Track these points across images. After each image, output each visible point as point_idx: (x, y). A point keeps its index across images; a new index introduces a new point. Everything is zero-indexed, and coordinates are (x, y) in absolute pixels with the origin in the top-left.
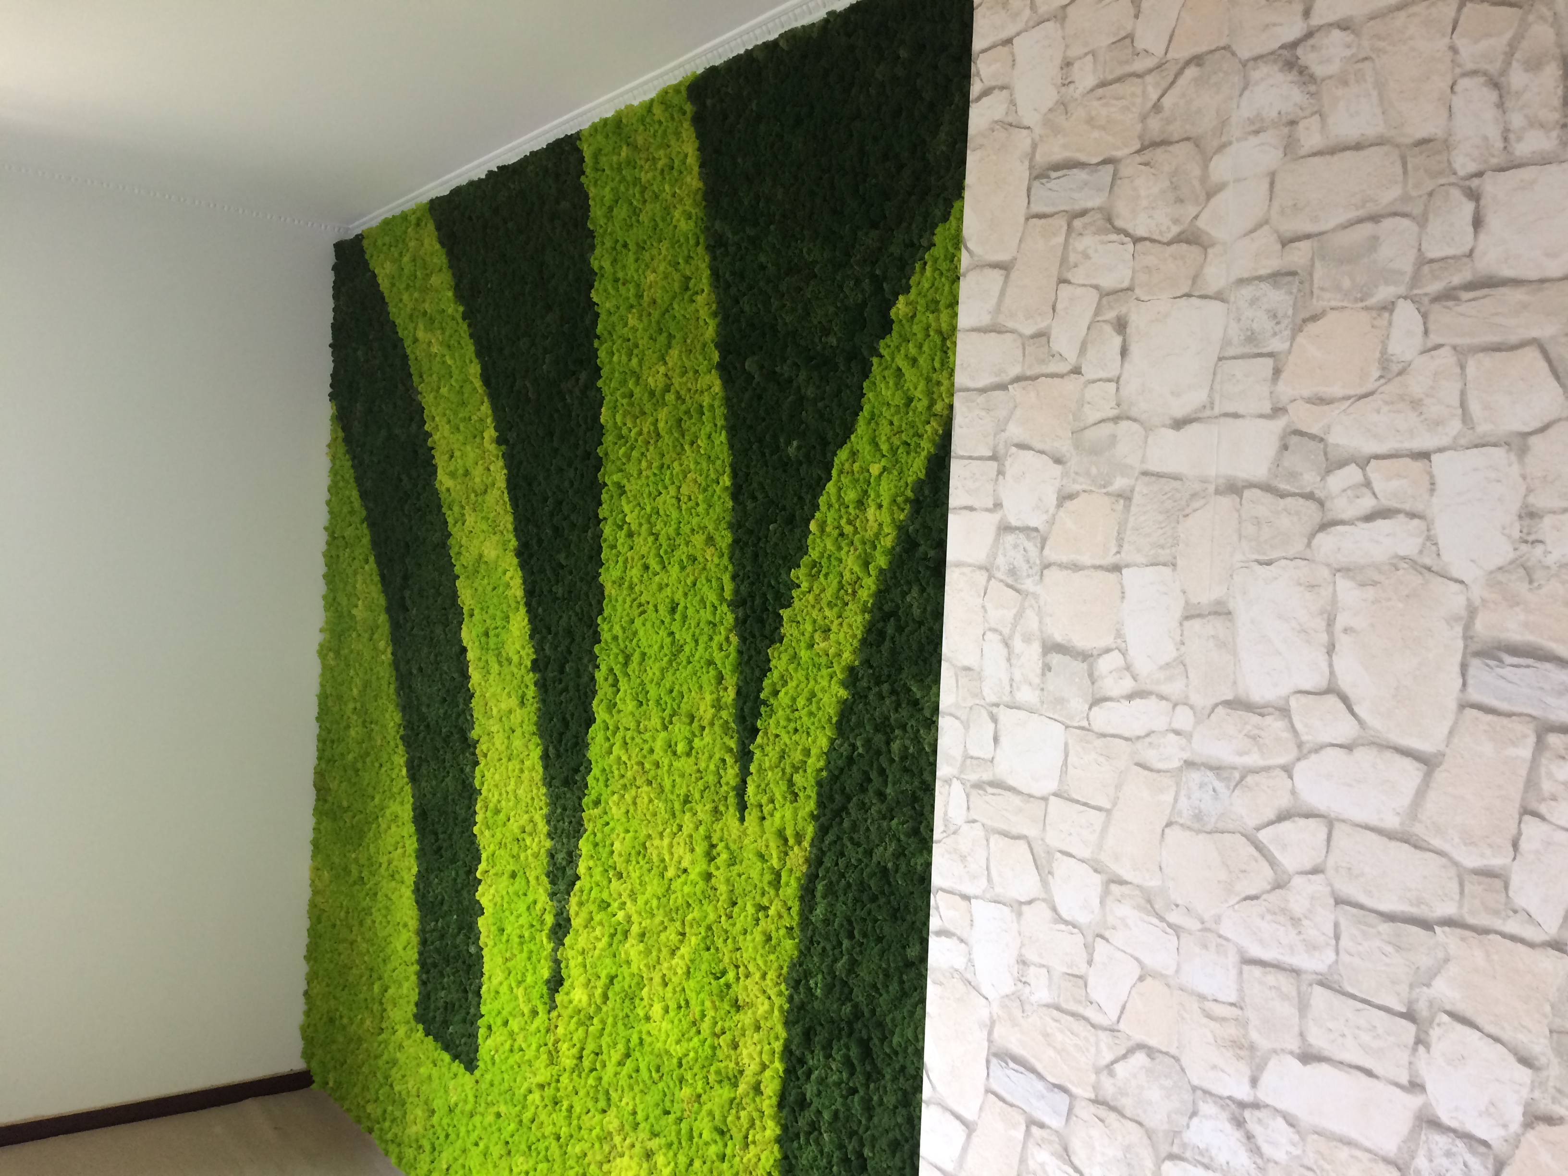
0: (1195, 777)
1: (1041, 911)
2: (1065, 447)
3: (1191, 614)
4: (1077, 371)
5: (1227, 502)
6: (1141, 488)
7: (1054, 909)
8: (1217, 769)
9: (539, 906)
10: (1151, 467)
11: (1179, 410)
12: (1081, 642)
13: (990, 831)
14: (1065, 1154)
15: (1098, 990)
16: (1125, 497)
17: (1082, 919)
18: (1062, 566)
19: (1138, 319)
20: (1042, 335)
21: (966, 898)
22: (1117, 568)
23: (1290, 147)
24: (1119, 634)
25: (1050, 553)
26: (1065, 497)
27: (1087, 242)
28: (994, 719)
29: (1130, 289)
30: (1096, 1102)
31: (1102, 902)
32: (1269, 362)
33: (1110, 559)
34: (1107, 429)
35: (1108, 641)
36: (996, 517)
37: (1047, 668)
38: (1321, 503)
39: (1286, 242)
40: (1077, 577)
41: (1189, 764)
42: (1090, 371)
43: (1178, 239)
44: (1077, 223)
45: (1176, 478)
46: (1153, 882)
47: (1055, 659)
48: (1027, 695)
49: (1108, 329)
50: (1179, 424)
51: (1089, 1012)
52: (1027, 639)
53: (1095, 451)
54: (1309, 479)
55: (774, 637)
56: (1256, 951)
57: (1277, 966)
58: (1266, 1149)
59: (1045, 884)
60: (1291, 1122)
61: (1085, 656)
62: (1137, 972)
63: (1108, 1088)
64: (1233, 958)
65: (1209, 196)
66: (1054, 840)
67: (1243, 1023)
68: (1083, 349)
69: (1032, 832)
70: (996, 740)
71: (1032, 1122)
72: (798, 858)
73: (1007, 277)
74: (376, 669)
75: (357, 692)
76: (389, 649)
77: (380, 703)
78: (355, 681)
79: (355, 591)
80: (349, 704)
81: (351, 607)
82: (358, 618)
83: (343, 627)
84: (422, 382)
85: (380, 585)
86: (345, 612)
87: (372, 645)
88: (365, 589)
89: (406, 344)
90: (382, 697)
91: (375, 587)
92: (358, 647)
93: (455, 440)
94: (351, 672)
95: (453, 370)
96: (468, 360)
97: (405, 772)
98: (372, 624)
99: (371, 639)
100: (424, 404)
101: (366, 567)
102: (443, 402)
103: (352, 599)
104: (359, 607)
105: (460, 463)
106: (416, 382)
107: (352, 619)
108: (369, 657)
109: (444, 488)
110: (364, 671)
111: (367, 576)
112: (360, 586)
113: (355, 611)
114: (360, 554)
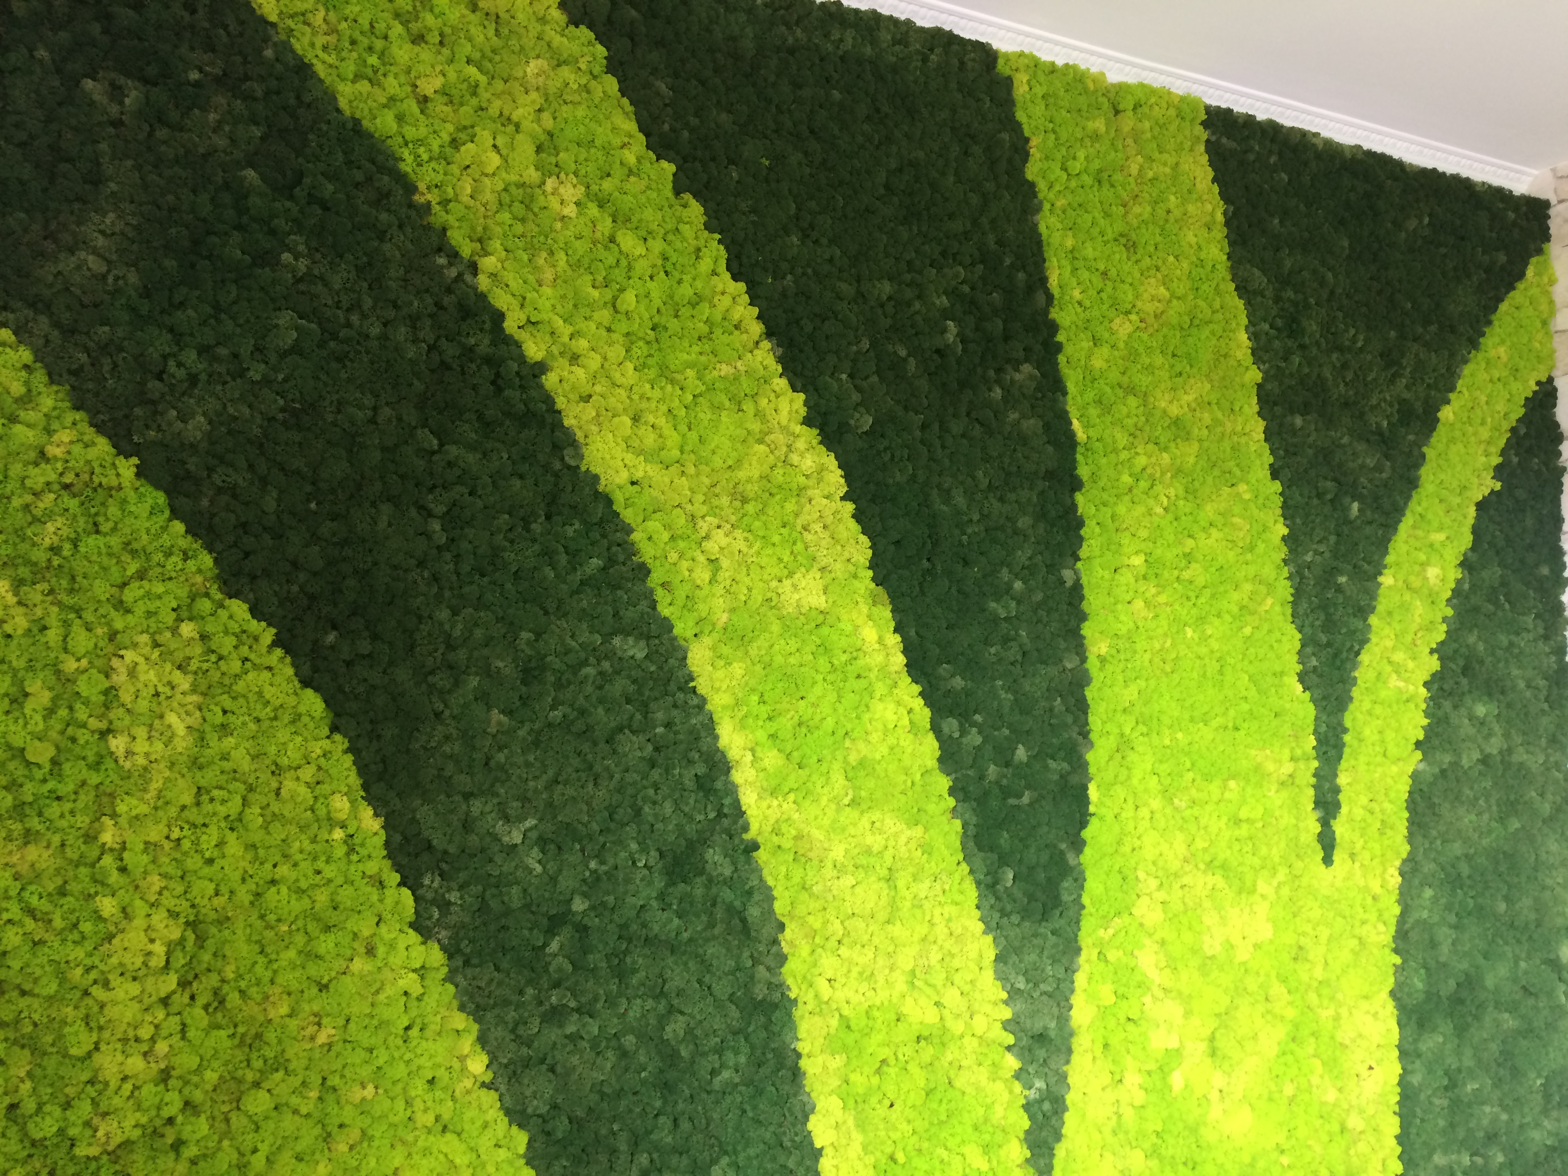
55: (1349, 679)
74: (283, 870)
75: (159, 949)
76: (367, 813)
77: (326, 944)
78: (139, 922)
79: (111, 693)
80: (97, 992)
81: (83, 736)
82: (141, 761)
83: (29, 791)
84: (487, 254)
85: (290, 671)
86: (42, 753)
87: (254, 815)
88: (184, 682)
89: (406, 154)
90: (328, 929)
91: (267, 675)
92: (155, 833)
93: (657, 394)
94: (108, 906)
95: (642, 267)
96: (705, 265)
97: (478, 1064)
98: (245, 765)
99: (245, 802)
100: (501, 300)
101: (187, 629)
102: (604, 315)
103: (82, 714)
104: (141, 732)
105: (673, 438)
106: (466, 249)
107: (96, 766)
108: (234, 847)
109: (623, 477)
110: (203, 888)
111: (198, 649)
112: (149, 676)
113: (117, 744)
114: (148, 595)
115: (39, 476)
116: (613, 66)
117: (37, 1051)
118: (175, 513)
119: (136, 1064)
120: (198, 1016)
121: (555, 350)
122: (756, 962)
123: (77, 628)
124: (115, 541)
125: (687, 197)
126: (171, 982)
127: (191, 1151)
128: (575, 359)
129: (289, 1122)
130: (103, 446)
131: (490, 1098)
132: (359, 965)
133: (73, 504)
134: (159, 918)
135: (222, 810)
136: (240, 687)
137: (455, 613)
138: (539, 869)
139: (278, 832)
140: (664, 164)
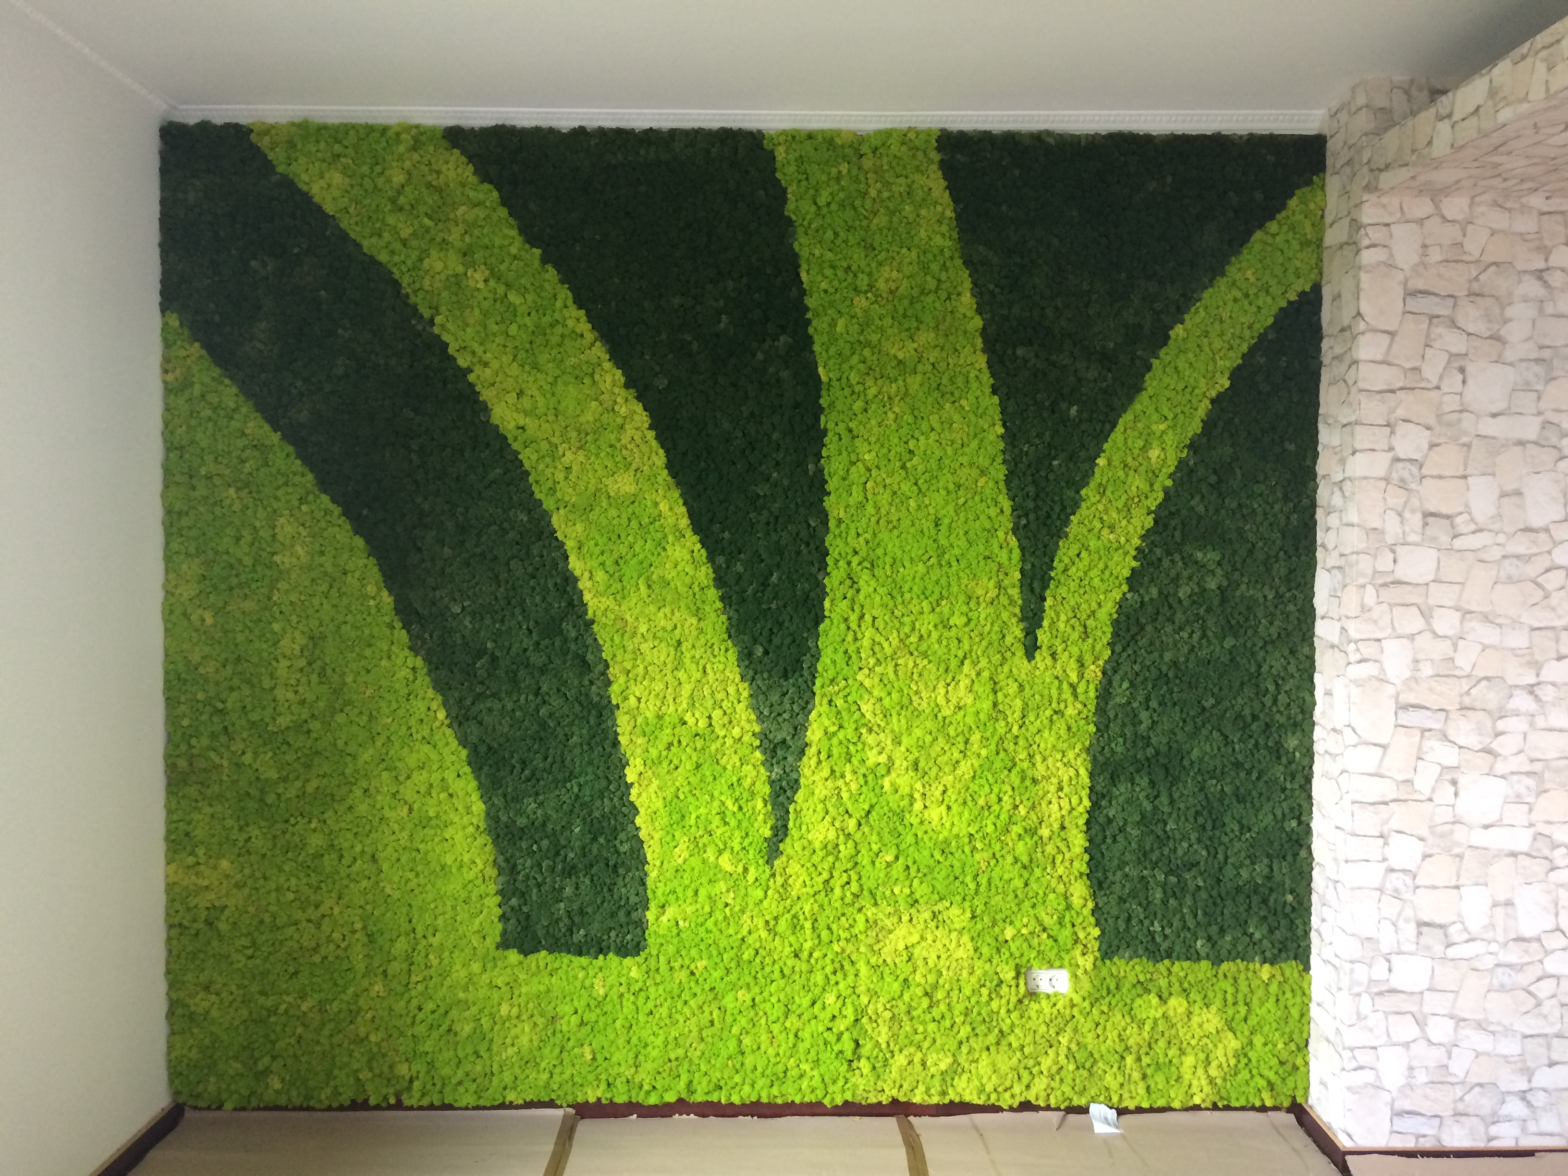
0: (1507, 562)
1: (1428, 635)
2: (1432, 422)
3: (1503, 495)
4: (1438, 388)
5: (1518, 449)
6: (1476, 442)
7: (1434, 633)
8: (1518, 557)
9: (747, 783)
10: (1483, 432)
11: (1494, 409)
12: (1444, 510)
13: (1391, 606)
14: (1445, 737)
15: (1460, 661)
16: (1468, 446)
17: (1450, 633)
18: (1432, 477)
19: (1470, 369)
20: (1416, 369)
21: (1379, 640)
22: (1465, 477)
23: (1541, 310)
24: (1467, 506)
25: (1425, 471)
26: (1432, 446)
27: (1440, 330)
28: (1394, 552)
29: (1466, 355)
30: (1462, 709)
31: (1461, 623)
32: (1535, 395)
33: (1460, 473)
34: (1455, 416)
35: (1462, 509)
36: (1391, 455)
37: (1426, 524)
38: (1559, 450)
39: (1541, 347)
40: (1441, 483)
41: (1504, 557)
42: (1445, 388)
43: (1491, 337)
44: (1435, 321)
45: (1494, 438)
46: (1486, 609)
47: (1430, 520)
48: (1413, 538)
49: (1455, 371)
50: (1494, 415)
51: (1457, 672)
52: (1413, 511)
53: (1449, 425)
54: (1554, 440)
55: (1059, 533)
56: (1537, 624)
57: (1546, 628)
58: (1544, 698)
59: (1428, 622)
60: (1554, 684)
61: (1448, 517)
62: (1480, 647)
63: (1467, 701)
64: (1527, 630)
65: (1506, 321)
66: (1432, 601)
67: (1532, 654)
68: (1441, 378)
69: (1419, 601)
70: (1395, 561)
71: (1424, 731)
72: (1094, 672)
73: (1392, 341)
74: (349, 617)
75: (297, 647)
76: (385, 593)
77: (368, 652)
78: (289, 635)
79: (274, 536)
80: (274, 663)
81: (264, 554)
82: (287, 566)
83: (243, 578)
84: (438, 314)
85: (348, 527)
86: (248, 561)
87: (334, 593)
88: (304, 533)
89: (395, 270)
90: (370, 646)
91: (337, 529)
92: (293, 597)
93: (531, 379)
94: (276, 627)
95: (522, 309)
96: (559, 304)
97: (441, 715)
98: (330, 570)
99: (331, 586)
100: (446, 337)
101: (304, 508)
102: (500, 340)
103: (264, 545)
104: (288, 553)
105: (541, 402)
106: (426, 313)
107: (269, 568)
108: (326, 606)
109: (511, 426)
110: (314, 623)
111: (308, 518)
112: (289, 529)
113: (277, 559)
114: (287, 493)
115: (240, 443)
116: (504, 202)
117: (253, 686)
118: (299, 456)
119: (290, 695)
120: (314, 678)
121: (475, 360)
122: (591, 683)
123: (260, 509)
124: (274, 470)
125: (549, 267)
126: (302, 663)
127: (314, 735)
128: (486, 365)
129: (354, 729)
130: (267, 427)
131: (449, 732)
132: (384, 663)
133: (257, 454)
134: (297, 634)
135: (320, 589)
136: (325, 534)
137: (426, 499)
138: (470, 626)
139: (345, 601)
140: (535, 250)
